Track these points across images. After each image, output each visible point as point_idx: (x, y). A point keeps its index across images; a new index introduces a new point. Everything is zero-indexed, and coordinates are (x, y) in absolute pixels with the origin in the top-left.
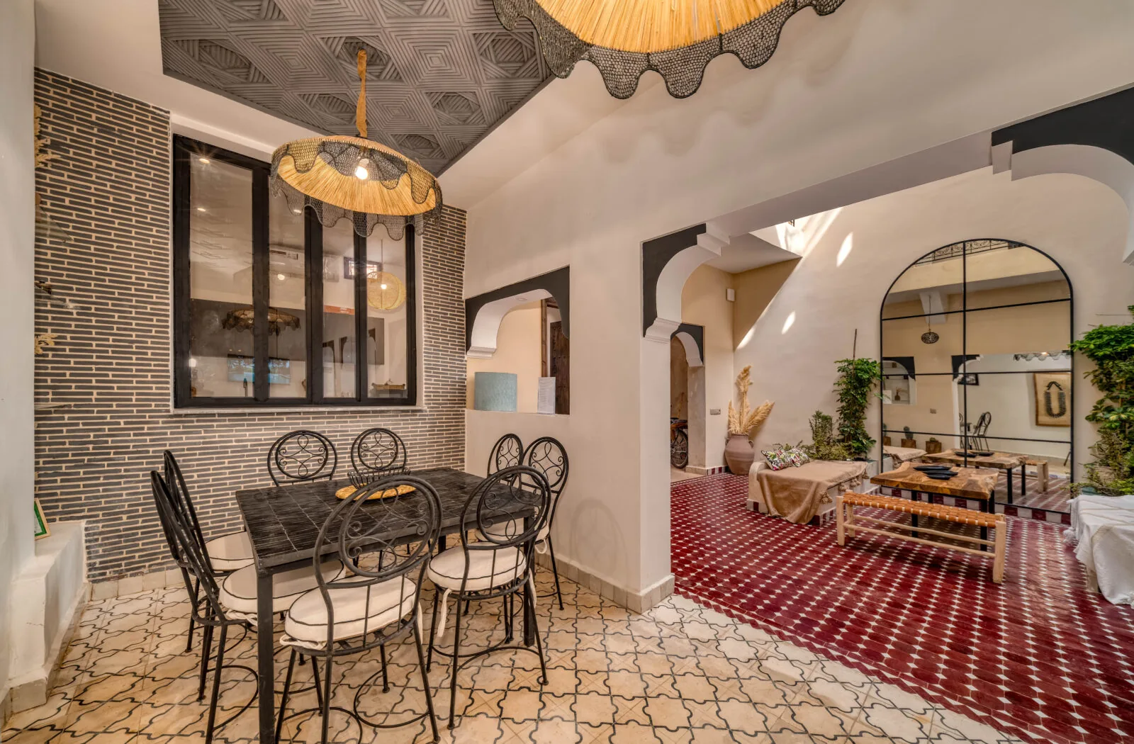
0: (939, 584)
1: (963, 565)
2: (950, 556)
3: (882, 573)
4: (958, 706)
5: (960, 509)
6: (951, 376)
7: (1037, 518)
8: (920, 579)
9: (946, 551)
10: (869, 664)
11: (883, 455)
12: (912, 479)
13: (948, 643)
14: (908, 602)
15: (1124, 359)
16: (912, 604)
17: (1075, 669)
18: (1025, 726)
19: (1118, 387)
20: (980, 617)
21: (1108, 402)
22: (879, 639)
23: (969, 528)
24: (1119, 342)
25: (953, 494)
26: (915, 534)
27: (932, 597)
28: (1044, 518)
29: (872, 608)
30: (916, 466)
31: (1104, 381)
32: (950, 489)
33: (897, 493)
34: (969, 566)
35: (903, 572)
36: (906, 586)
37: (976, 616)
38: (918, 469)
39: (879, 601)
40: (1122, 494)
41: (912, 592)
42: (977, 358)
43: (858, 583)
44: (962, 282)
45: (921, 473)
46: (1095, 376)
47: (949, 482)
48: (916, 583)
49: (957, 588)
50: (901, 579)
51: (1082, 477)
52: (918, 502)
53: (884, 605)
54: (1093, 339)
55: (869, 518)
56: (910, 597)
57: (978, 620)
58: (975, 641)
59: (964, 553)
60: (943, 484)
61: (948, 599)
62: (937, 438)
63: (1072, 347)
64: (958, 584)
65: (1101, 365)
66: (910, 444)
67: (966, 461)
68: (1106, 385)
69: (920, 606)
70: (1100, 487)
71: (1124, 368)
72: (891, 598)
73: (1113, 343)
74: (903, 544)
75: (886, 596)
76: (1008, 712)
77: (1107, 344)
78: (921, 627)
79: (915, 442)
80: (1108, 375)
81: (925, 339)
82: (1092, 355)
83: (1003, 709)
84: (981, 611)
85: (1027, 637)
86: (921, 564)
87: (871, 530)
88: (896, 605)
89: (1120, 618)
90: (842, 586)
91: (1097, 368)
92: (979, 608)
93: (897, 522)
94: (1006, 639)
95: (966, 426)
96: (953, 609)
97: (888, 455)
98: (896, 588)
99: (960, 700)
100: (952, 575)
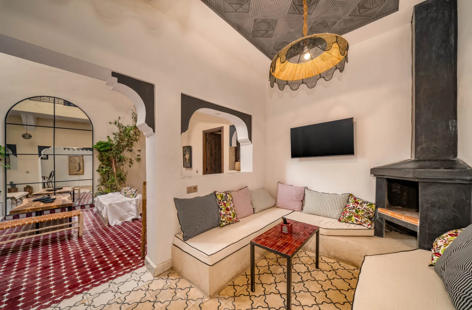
0: (60, 248)
1: (65, 236)
2: (58, 235)
3: (29, 258)
4: (91, 286)
5: (63, 212)
6: (38, 156)
7: (83, 209)
8: (50, 251)
9: (55, 234)
10: (46, 302)
11: (6, 198)
12: (35, 206)
13: (76, 268)
14: (50, 263)
15: (107, 152)
16: (52, 263)
17: (114, 249)
18: (111, 275)
19: (105, 160)
20: (82, 251)
21: (102, 165)
22: (45, 287)
23: (61, 221)
24: (106, 147)
25: (58, 207)
26: (37, 233)
27: (60, 255)
28: (85, 208)
29: (33, 277)
30: (33, 200)
31: (101, 158)
32: (57, 206)
33: (29, 215)
34: (68, 235)
35: (40, 252)
36: (45, 257)
37: (80, 252)
38: (34, 201)
39: (35, 272)
40: (107, 193)
41: (50, 258)
42: (50, 148)
43: (16, 271)
44: (53, 114)
45: (38, 202)
46: (99, 157)
47: (55, 203)
48: (50, 253)
49: (68, 246)
50: (41, 255)
51: (96, 191)
52: (43, 216)
53: (39, 271)
54: (99, 145)
55: (13, 234)
56: (50, 260)
57: (81, 253)
58: (84, 260)
59: (63, 231)
60: (53, 204)
61: (67, 251)
62: (30, 185)
63: (93, 147)
64: (68, 244)
65: (101, 154)
66: (13, 191)
67: (55, 193)
68: (102, 160)
69: (57, 262)
70: (102, 192)
71: (107, 155)
72: (41, 266)
73: (104, 147)
74: (33, 240)
75: (38, 267)
76: (105, 275)
77: (102, 147)
78: (62, 269)
79: (17, 189)
80: (102, 157)
81: (24, 136)
82: (99, 150)
83: (103, 276)
84: (81, 249)
85: (98, 249)
86: (47, 244)
87: (8, 241)
88: (45, 268)
89: (115, 229)
90: (6, 279)
91: (99, 154)
92: (79, 248)
93: (23, 231)
94: (93, 253)
95: (44, 178)
96: (71, 254)
97: (8, 198)
98: (41, 261)
99: (90, 284)
100: (63, 241)
